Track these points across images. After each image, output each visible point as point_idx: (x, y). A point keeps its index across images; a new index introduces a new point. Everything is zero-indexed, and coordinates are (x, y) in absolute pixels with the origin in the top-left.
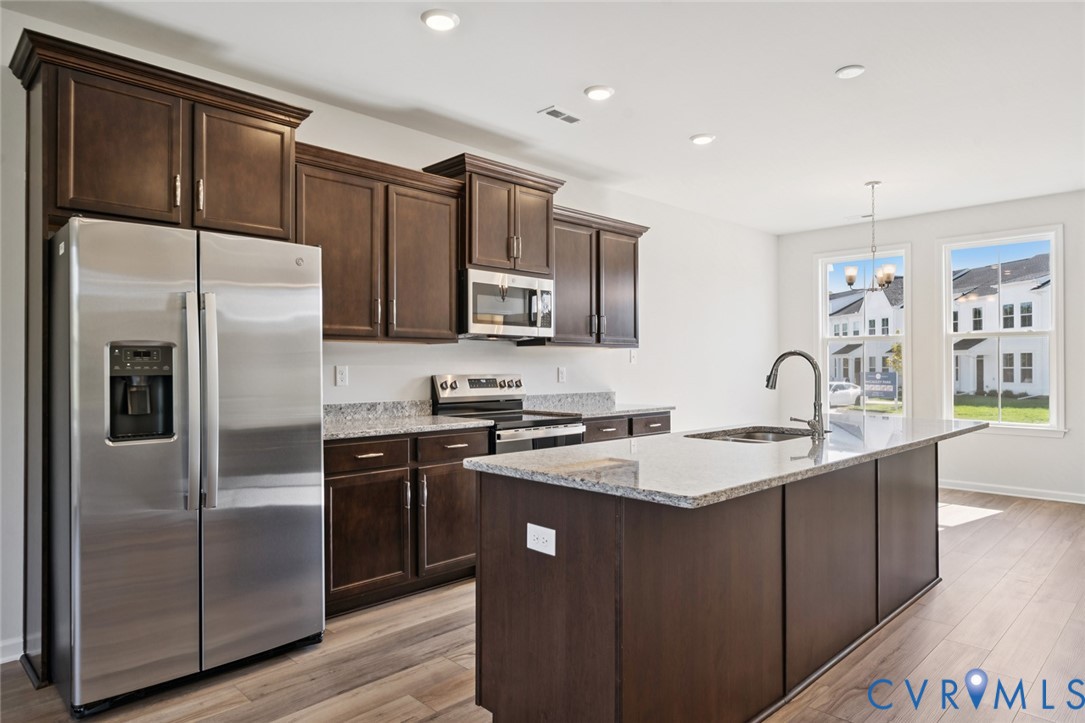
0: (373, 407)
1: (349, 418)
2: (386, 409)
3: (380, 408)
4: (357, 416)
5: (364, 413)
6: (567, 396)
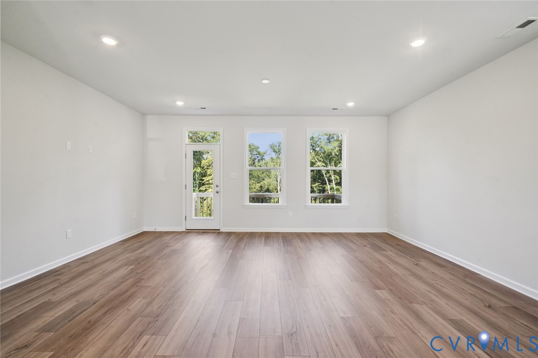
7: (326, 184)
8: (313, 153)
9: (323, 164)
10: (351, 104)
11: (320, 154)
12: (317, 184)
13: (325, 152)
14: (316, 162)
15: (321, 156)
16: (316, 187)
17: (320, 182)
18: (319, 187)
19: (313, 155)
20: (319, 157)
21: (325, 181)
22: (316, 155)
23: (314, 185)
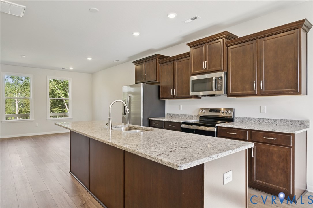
0: (186, 115)
1: (181, 117)
2: (188, 116)
3: (187, 116)
4: (182, 117)
5: (184, 117)
6: (264, 119)
7: (65, 108)
8: (53, 82)
9: (63, 92)
10: (71, 68)
11: (60, 83)
12: (57, 108)
13: (64, 82)
14: (57, 89)
15: (61, 85)
16: (56, 111)
17: (60, 107)
18: (60, 111)
19: (53, 84)
20: (59, 86)
21: (65, 106)
22: (57, 84)
23: (55, 109)
